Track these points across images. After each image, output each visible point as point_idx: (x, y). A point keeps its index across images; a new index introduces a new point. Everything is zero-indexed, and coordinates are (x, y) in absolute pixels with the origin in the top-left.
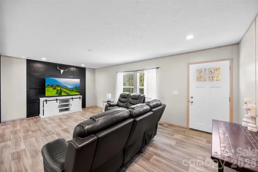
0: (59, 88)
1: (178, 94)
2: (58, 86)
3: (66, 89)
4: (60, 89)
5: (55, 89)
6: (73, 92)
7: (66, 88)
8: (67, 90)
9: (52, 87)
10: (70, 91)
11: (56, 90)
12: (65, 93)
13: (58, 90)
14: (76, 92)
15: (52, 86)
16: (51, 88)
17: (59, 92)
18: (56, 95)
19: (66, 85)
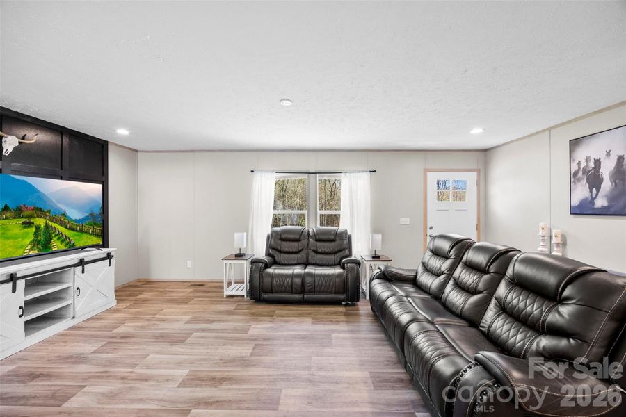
0: (41, 222)
1: (408, 223)
2: (40, 212)
3: (64, 225)
4: (47, 225)
5: (28, 224)
6: (85, 236)
7: (64, 220)
8: (66, 227)
9: (20, 217)
10: (77, 231)
11: (34, 229)
12: (62, 241)
13: (38, 228)
14: (93, 234)
15: (19, 212)
16: (15, 221)
17: (41, 238)
18: (31, 253)
19: (63, 207)
